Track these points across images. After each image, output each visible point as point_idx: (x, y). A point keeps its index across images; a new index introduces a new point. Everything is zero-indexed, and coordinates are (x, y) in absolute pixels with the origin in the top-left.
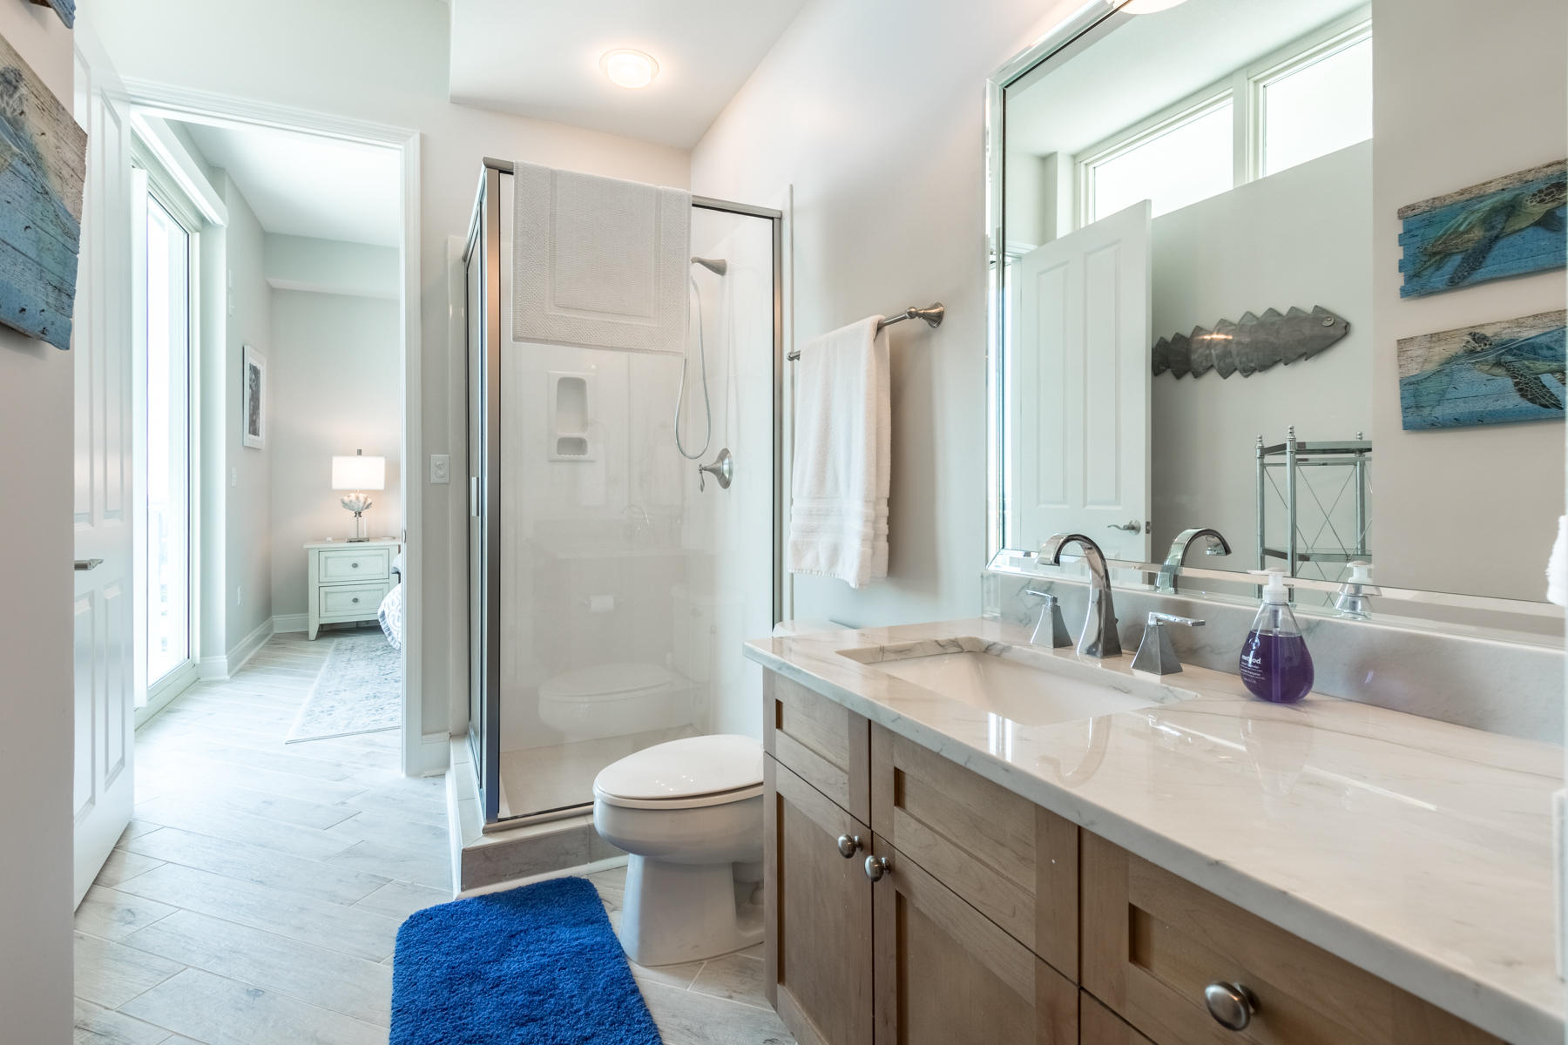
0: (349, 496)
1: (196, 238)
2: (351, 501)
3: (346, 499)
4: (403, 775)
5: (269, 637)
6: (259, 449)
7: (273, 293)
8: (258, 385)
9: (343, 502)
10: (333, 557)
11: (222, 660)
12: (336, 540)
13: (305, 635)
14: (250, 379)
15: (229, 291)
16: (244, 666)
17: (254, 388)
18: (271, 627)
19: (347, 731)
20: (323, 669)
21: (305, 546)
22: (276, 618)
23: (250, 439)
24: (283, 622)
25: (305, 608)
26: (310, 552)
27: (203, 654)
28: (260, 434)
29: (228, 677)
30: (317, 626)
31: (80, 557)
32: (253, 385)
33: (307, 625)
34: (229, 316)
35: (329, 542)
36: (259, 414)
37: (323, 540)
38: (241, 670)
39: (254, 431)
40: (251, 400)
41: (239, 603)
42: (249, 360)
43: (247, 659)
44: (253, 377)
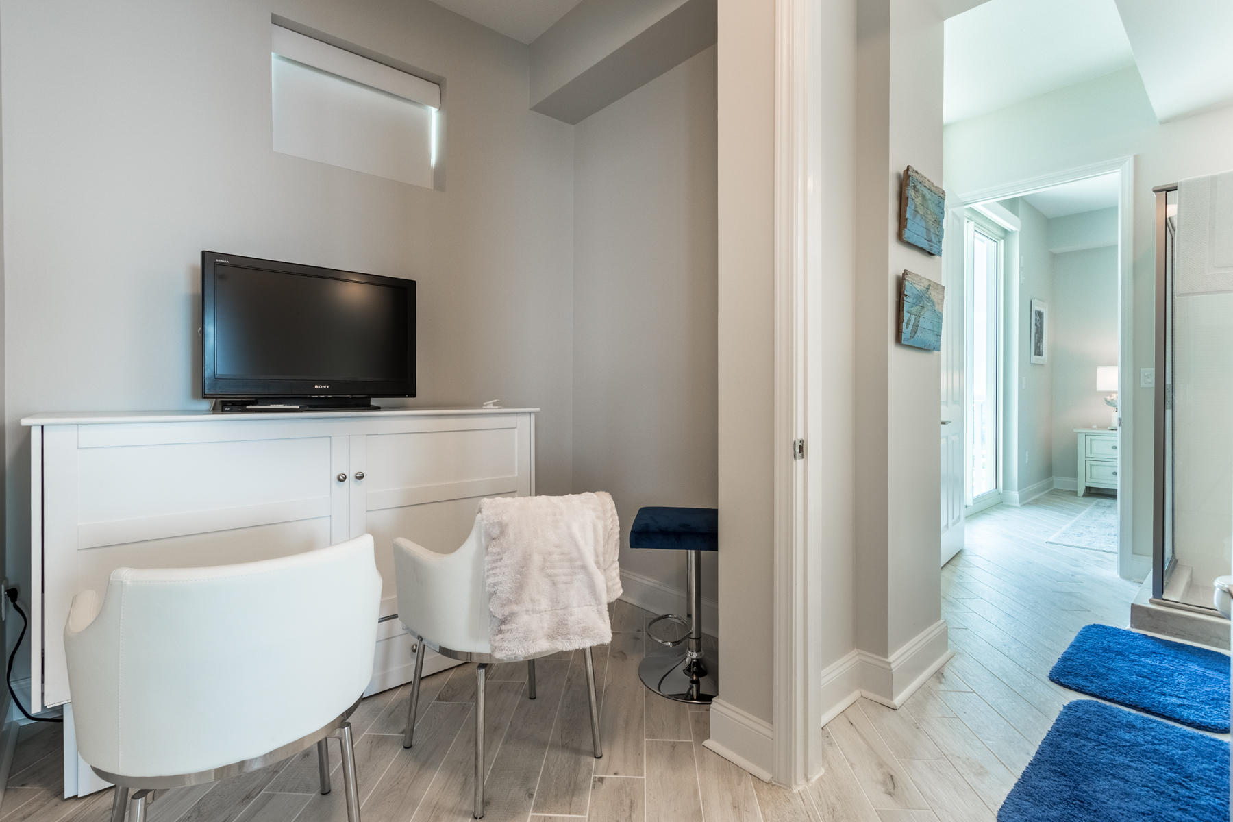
0: (1111, 396)
1: (1002, 243)
2: (1112, 400)
3: (1108, 398)
4: (1118, 576)
5: (1049, 490)
6: (1042, 365)
7: (1054, 257)
8: (1041, 323)
9: (1106, 401)
10: (1097, 440)
11: (1015, 495)
12: (1099, 428)
13: (1075, 493)
14: (1036, 320)
15: (1021, 269)
16: (1029, 501)
17: (1039, 326)
18: (1051, 484)
19: (1087, 547)
20: (1083, 513)
21: (1075, 431)
22: (1054, 478)
23: (1035, 359)
24: (1059, 482)
25: (1074, 474)
26: (1079, 435)
27: (1004, 489)
28: (1043, 354)
29: (1019, 505)
30: (1084, 488)
31: (943, 419)
32: (1038, 323)
33: (1076, 487)
34: (1021, 285)
35: (1094, 429)
36: (1042, 341)
37: (1090, 427)
38: (1028, 504)
39: (1038, 352)
40: (1036, 334)
41: (1027, 462)
42: (1035, 308)
43: (1033, 498)
44: (1038, 318)
